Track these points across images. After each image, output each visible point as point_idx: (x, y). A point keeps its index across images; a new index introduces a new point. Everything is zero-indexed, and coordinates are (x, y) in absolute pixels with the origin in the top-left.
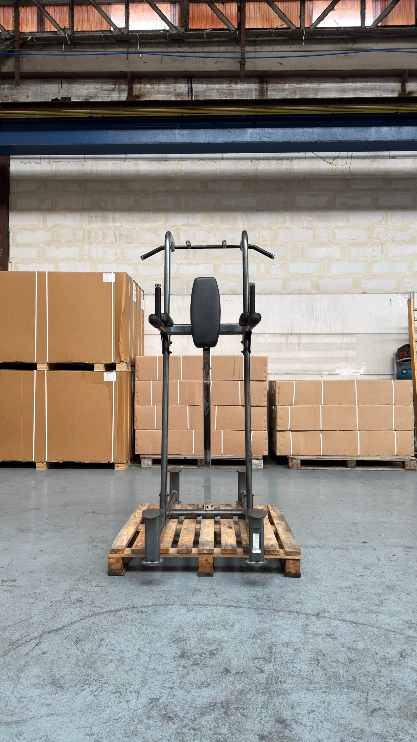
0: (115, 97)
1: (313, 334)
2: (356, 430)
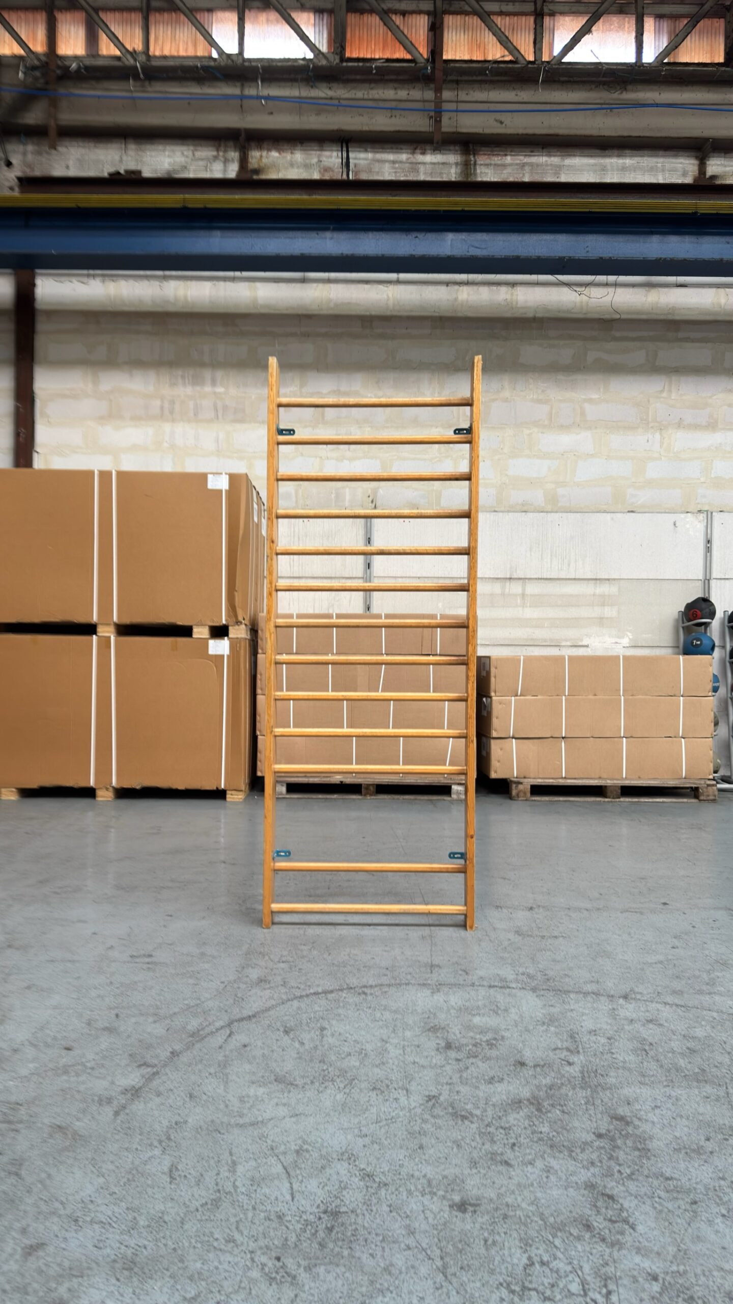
0: (217, 171)
1: (546, 579)
2: (620, 737)
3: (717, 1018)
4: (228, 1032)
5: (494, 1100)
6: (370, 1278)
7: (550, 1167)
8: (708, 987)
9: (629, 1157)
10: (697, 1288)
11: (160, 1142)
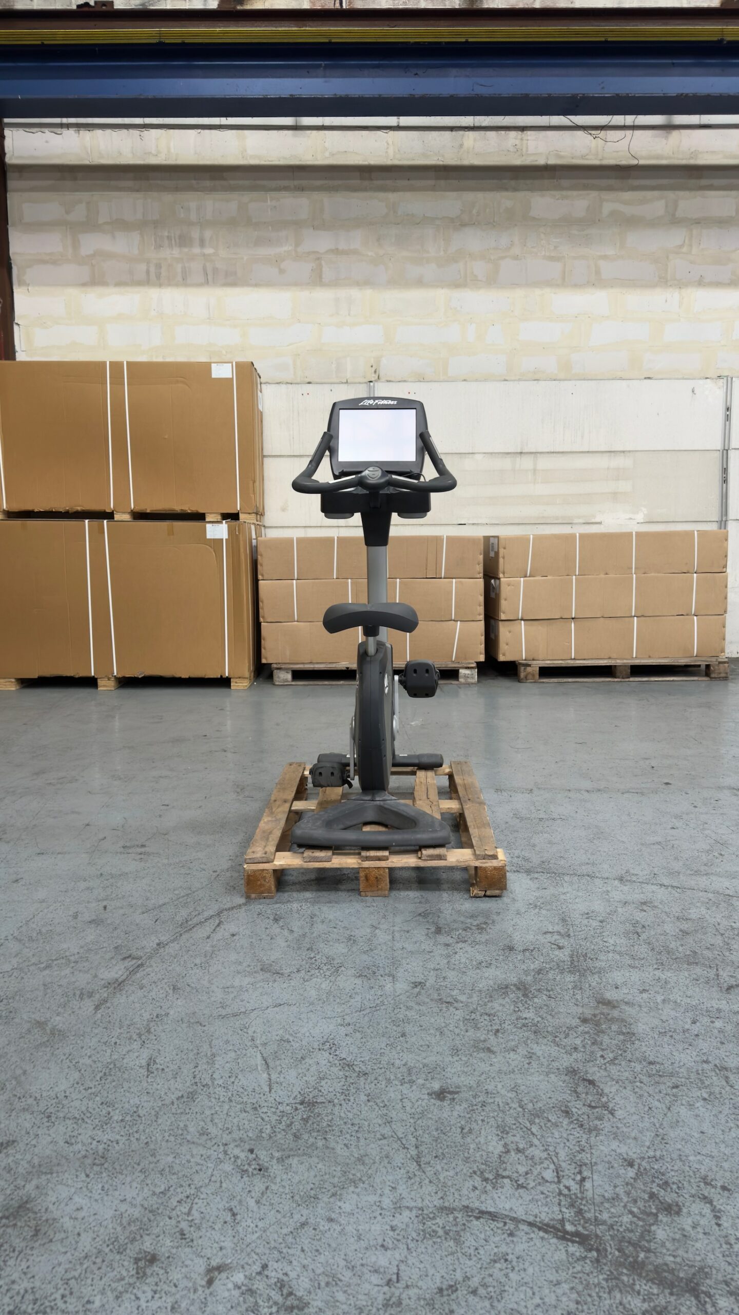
0: (196, 2)
1: (558, 453)
2: (631, 616)
3: (713, 899)
4: (217, 922)
5: (481, 986)
6: (343, 1169)
7: (533, 1053)
8: (706, 868)
9: (614, 1042)
10: (673, 1173)
11: (140, 1035)
